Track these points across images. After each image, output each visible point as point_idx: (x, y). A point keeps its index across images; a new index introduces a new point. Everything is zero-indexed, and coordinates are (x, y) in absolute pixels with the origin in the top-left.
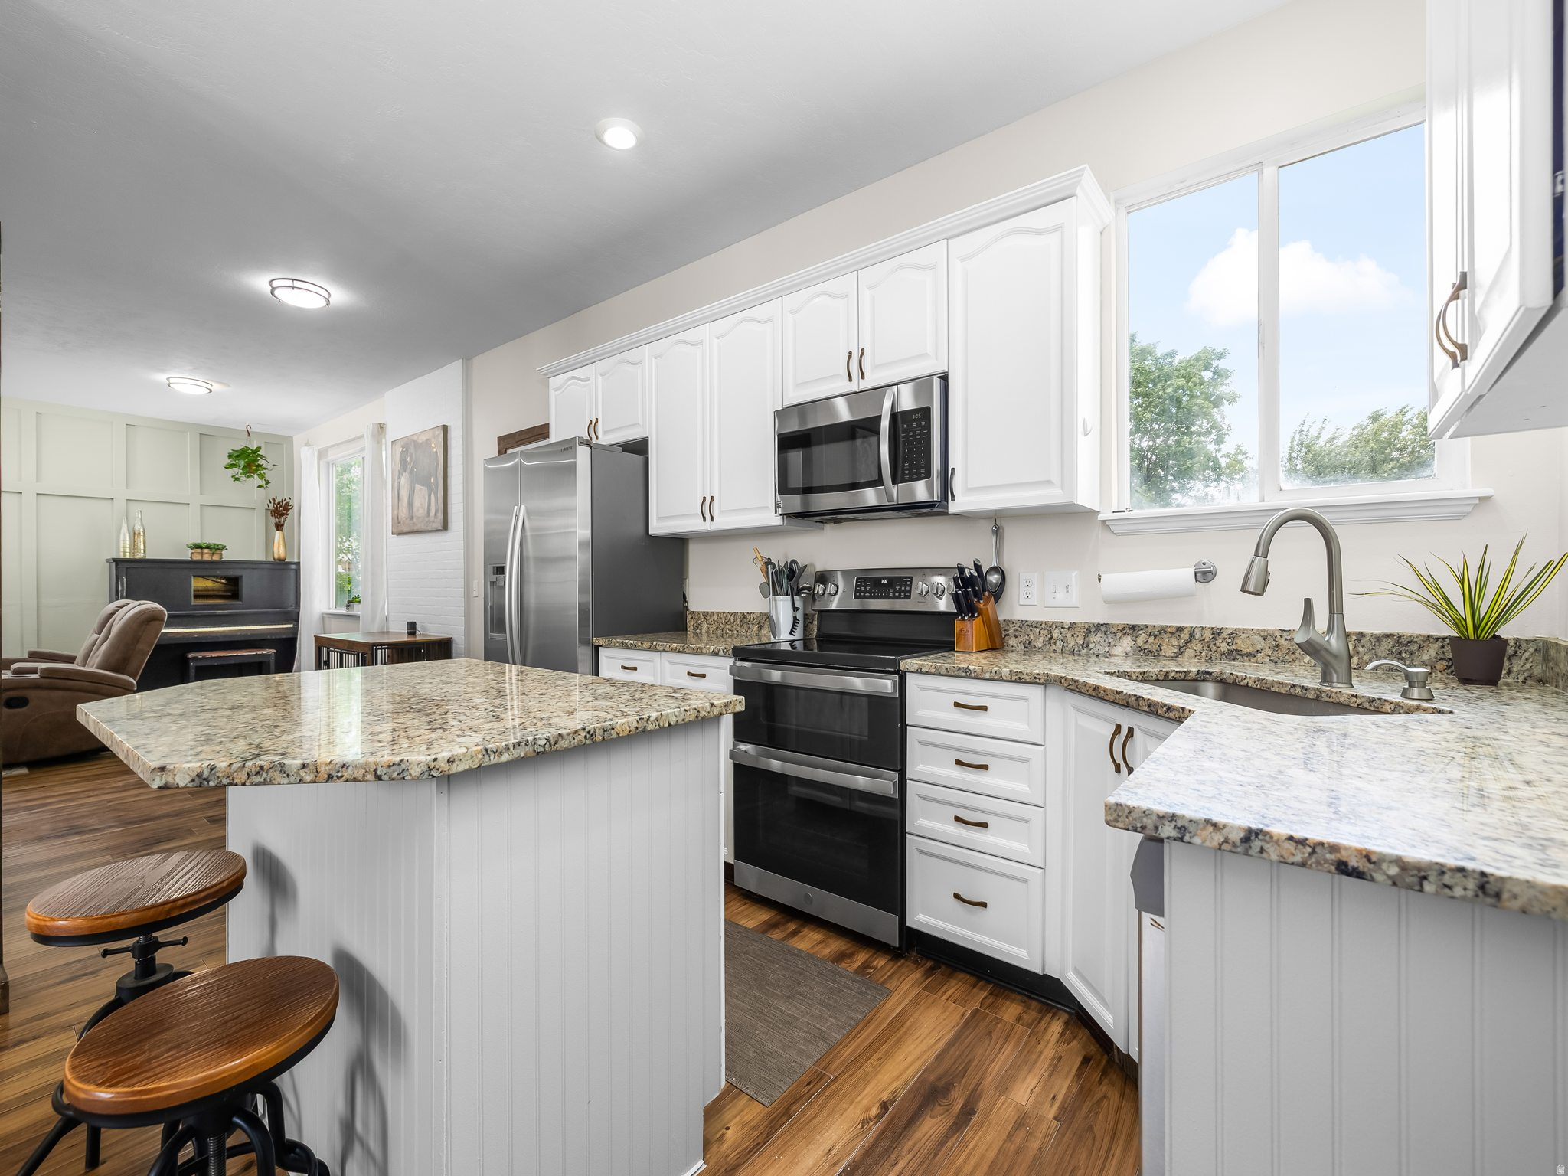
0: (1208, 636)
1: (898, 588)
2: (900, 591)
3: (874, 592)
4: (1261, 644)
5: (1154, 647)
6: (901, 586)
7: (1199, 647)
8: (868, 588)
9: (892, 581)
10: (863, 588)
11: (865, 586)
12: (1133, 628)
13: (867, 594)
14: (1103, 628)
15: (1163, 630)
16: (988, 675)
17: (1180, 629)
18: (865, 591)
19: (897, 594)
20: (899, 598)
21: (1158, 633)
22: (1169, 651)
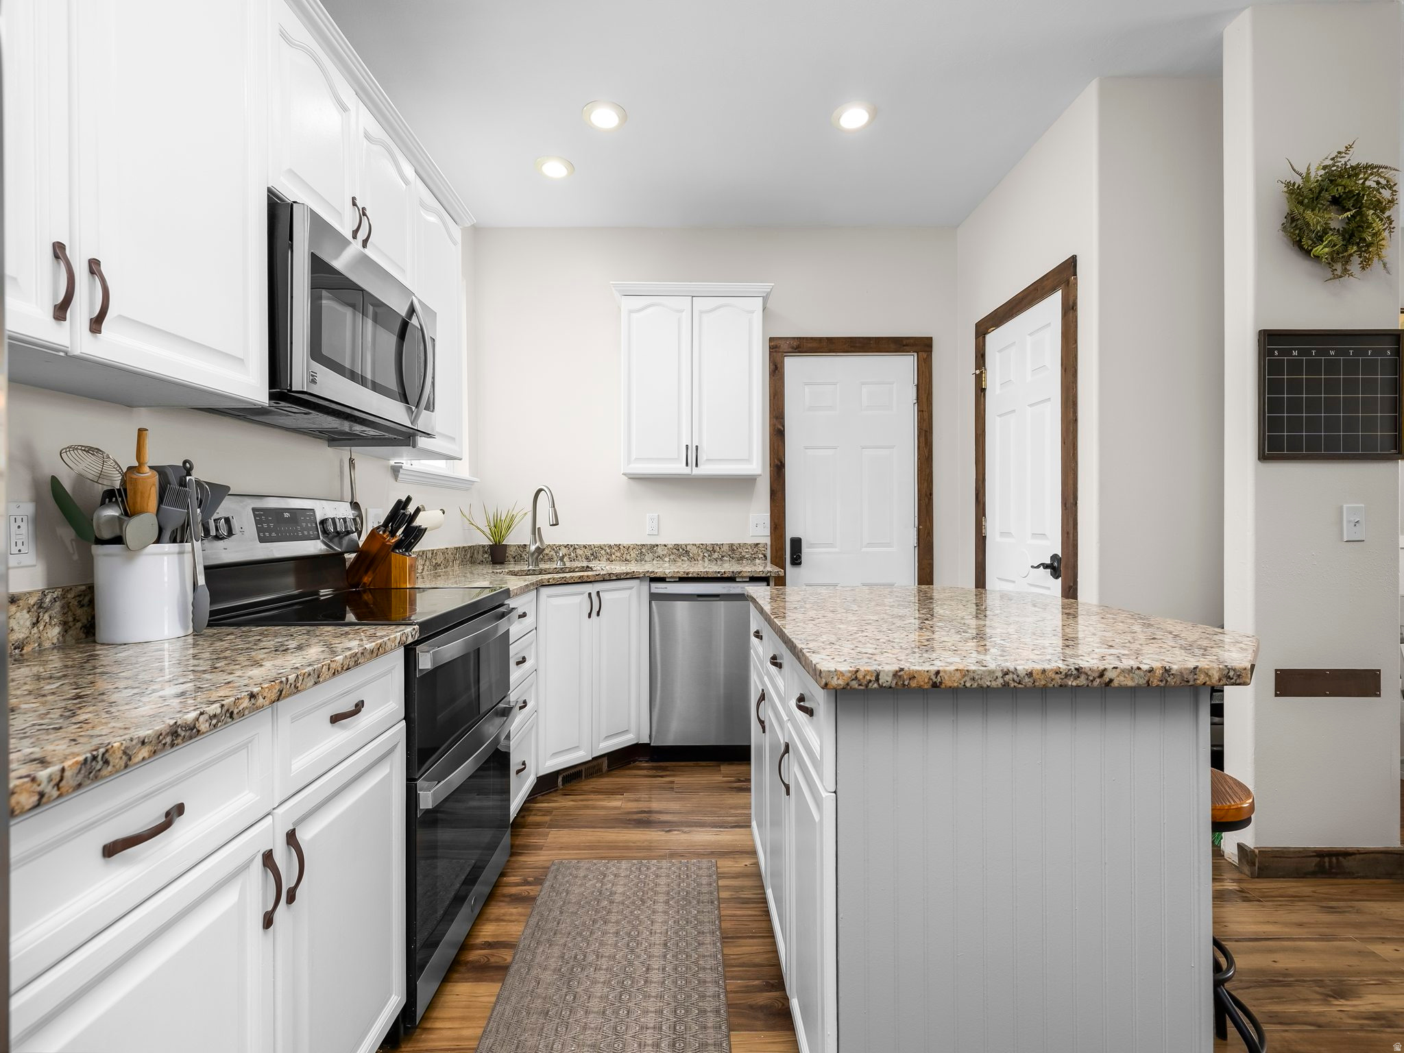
20: (309, 538)
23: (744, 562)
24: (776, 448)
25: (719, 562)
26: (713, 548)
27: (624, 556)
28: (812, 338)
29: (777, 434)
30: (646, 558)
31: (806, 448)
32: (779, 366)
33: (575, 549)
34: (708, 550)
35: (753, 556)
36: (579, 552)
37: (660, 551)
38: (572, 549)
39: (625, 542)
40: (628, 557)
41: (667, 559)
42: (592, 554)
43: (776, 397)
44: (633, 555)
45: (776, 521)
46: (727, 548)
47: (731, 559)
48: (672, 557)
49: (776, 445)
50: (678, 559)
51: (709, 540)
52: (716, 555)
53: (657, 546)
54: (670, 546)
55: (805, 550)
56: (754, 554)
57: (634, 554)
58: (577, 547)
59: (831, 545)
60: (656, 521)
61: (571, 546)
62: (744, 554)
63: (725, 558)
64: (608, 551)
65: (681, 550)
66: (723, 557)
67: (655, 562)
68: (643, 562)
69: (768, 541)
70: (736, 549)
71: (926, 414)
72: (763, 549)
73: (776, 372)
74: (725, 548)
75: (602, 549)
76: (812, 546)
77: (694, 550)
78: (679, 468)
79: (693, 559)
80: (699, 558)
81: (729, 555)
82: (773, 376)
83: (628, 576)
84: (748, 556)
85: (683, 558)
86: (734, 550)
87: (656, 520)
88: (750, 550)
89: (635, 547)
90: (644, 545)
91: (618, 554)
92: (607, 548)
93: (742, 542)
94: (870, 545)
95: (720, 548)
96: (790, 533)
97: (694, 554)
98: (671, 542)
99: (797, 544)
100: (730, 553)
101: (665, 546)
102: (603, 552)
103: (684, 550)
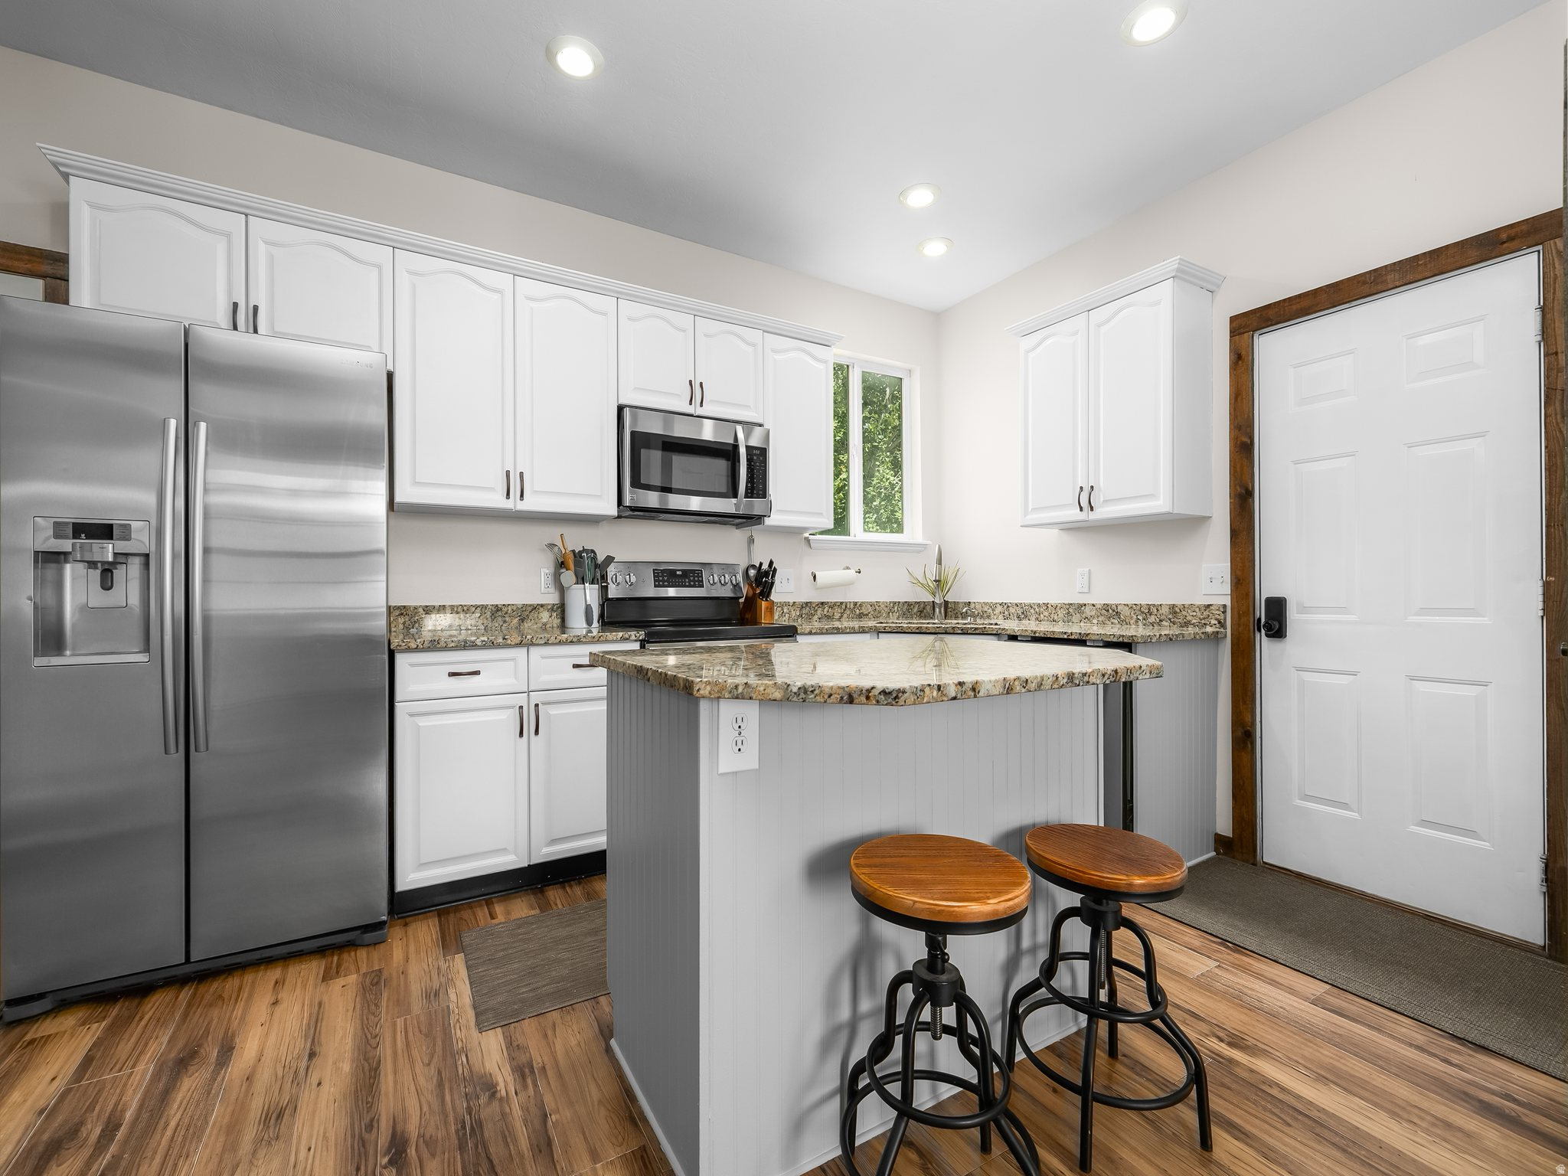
0: (852, 606)
1: (692, 578)
2: (694, 581)
3: (672, 582)
4: (870, 609)
5: (831, 615)
6: (694, 577)
7: (848, 613)
8: (666, 578)
9: (685, 573)
10: (661, 578)
11: (663, 576)
12: (822, 603)
13: (666, 583)
14: (809, 605)
15: (835, 603)
16: (848, 631)
17: (842, 603)
18: (663, 581)
19: (692, 583)
20: (694, 586)
21: (833, 605)
22: (837, 616)
23: (1190, 629)
24: (1238, 470)
25: (1156, 627)
26: (1149, 609)
27: (1052, 616)
28: (1299, 296)
29: (1241, 450)
30: (1073, 620)
31: (1296, 463)
32: (1243, 353)
33: (1008, 607)
34: (1143, 612)
35: (1203, 622)
36: (1012, 610)
37: (1088, 612)
38: (1005, 607)
39: (1053, 600)
40: (1056, 618)
41: (1095, 621)
42: (1023, 613)
43: (1239, 399)
44: (1061, 615)
45: (1239, 573)
46: (1167, 610)
47: (1171, 624)
48: (1101, 618)
49: (1238, 466)
50: (1108, 622)
51: (1144, 600)
52: (1152, 619)
53: (1085, 605)
54: (1098, 606)
55: (1293, 615)
56: (1204, 619)
57: (1061, 613)
58: (1009, 605)
59: (1343, 610)
60: (1086, 577)
61: (1005, 604)
62: (1189, 618)
63: (1164, 623)
64: (1037, 610)
65: (1110, 611)
66: (1161, 621)
67: (1082, 624)
68: (1070, 623)
69: (1227, 601)
70: (1178, 611)
72: (1217, 612)
73: (1241, 363)
74: (1165, 610)
75: (1032, 607)
76: (1303, 609)
77: (1125, 612)
78: (1076, 514)
79: (1123, 622)
80: (1132, 622)
81: (1170, 620)
82: (1235, 370)
83: (977, 632)
84: (1195, 621)
85: (1113, 621)
86: (1175, 613)
87: (1087, 575)
88: (1199, 614)
89: (1063, 606)
90: (1071, 604)
91: (1046, 614)
92: (1036, 607)
93: (1187, 602)
94: (1424, 611)
95: (1158, 610)
96: (1264, 590)
97: (1125, 616)
98: (1100, 601)
99: (1277, 607)
100: (1171, 616)
101: (1094, 605)
102: (1032, 611)
103: (1114, 611)
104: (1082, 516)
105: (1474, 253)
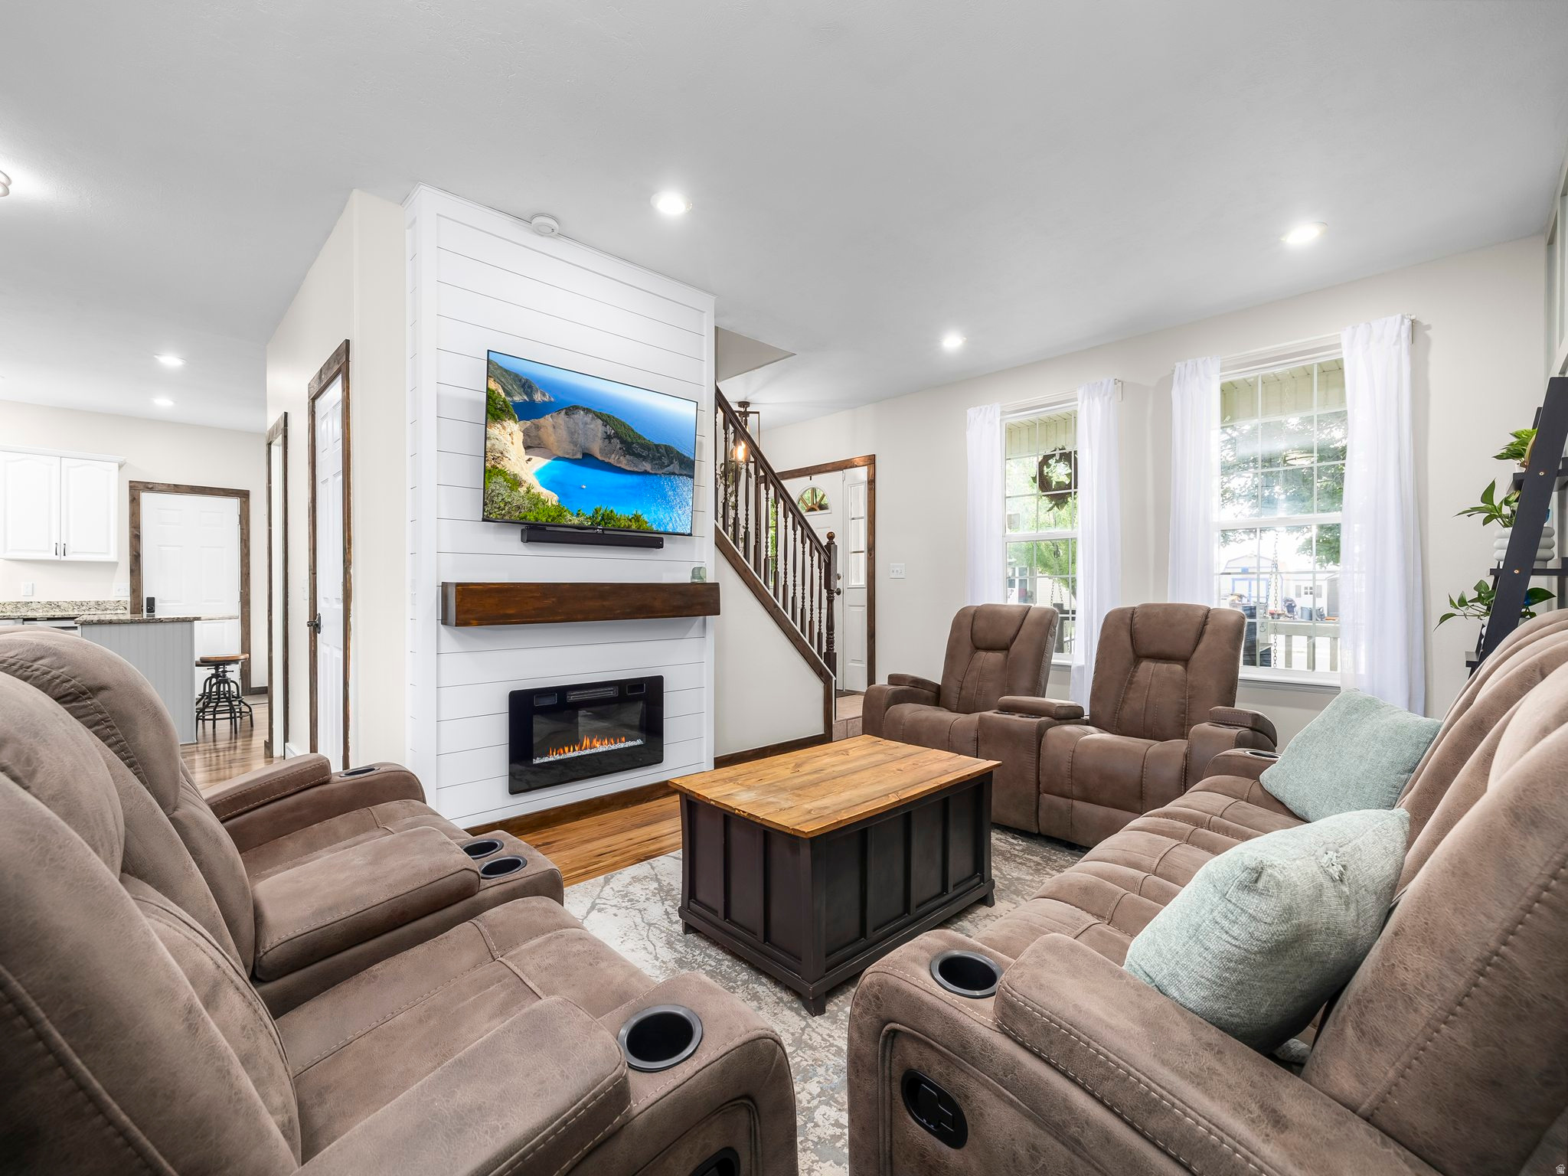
24: (134, 545)
29: (136, 537)
31: (159, 546)
32: (136, 498)
34: (77, 605)
37: (35, 606)
43: (134, 516)
45: (135, 587)
48: (45, 609)
49: (134, 543)
50: (51, 611)
51: (78, 599)
53: (32, 603)
54: (43, 603)
55: (158, 603)
56: (116, 607)
57: (11, 607)
59: (178, 601)
60: (30, 588)
62: (108, 607)
65: (53, 605)
69: (128, 599)
70: (101, 604)
71: (245, 531)
72: (124, 604)
73: (134, 501)
76: (162, 601)
78: (52, 556)
79: (64, 610)
80: (69, 610)
82: (132, 504)
84: (111, 608)
85: (55, 610)
86: (99, 605)
88: (113, 605)
89: (13, 603)
90: (20, 602)
94: (208, 601)
95: (87, 604)
96: (146, 594)
98: (44, 600)
99: (151, 601)
101: (39, 603)
103: (55, 605)
104: (57, 558)
105: (222, 493)
